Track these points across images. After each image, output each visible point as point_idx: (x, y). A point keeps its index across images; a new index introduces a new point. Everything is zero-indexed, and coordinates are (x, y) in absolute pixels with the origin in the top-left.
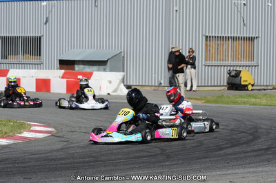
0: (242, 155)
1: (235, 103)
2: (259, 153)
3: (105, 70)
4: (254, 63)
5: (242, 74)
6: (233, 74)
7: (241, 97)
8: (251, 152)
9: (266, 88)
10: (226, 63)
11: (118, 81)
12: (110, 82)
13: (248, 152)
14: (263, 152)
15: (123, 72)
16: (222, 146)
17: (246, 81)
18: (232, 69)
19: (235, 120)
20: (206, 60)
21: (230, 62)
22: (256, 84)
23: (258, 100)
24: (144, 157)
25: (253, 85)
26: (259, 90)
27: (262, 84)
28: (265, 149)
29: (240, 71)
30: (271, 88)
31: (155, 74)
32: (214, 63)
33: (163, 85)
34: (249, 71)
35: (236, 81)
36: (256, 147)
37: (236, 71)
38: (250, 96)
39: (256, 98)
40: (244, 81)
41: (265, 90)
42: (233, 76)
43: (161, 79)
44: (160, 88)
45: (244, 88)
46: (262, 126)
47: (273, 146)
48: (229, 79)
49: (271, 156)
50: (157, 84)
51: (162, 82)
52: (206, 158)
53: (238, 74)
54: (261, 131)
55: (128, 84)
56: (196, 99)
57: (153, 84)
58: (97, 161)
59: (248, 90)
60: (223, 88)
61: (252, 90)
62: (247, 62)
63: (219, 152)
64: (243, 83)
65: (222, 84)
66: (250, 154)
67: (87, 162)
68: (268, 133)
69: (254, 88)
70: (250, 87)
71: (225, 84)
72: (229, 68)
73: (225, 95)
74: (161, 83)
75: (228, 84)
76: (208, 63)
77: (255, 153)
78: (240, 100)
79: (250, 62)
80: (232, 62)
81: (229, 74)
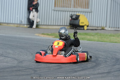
4: (89, 10)
5: (80, 18)
6: (74, 17)
9: (97, 28)
10: (69, 9)
17: (83, 23)
18: (73, 14)
20: (55, 6)
22: (90, 25)
23: (92, 37)
25: (88, 26)
26: (92, 30)
27: (94, 25)
29: (79, 16)
30: (101, 28)
31: (18, 15)
32: (60, 9)
33: (23, 23)
34: (85, 15)
35: (76, 22)
37: (76, 15)
38: (86, 34)
39: (90, 36)
41: (96, 30)
42: (74, 19)
43: (22, 19)
44: (21, 26)
46: (100, 56)
47: (112, 71)
48: (71, 21)
51: (23, 21)
53: (77, 17)
54: (100, 59)
59: (84, 29)
62: (84, 9)
64: (81, 24)
65: (66, 24)
68: (106, 61)
69: (89, 28)
70: (86, 28)
71: (68, 24)
72: (71, 13)
75: (70, 24)
76: (56, 9)
79: (86, 9)
80: (73, 9)
81: (71, 17)
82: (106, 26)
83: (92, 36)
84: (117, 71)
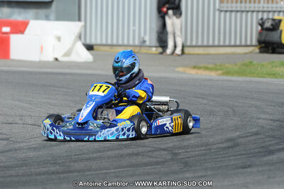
1: (274, 75)
3: (47, 18)
5: (283, 27)
6: (268, 25)
10: (256, 6)
11: (73, 37)
12: (59, 39)
15: (79, 20)
18: (265, 16)
20: (221, 1)
21: (262, 4)
24: (146, 165)
29: (280, 21)
31: (134, 25)
32: (234, 6)
33: (148, 43)
35: (273, 37)
37: (273, 20)
42: (268, 29)
43: (145, 33)
44: (144, 50)
48: (260, 33)
50: (137, 43)
51: (147, 38)
53: (276, 25)
55: (88, 42)
56: (207, 68)
57: (131, 43)
58: (70, 172)
60: (251, 49)
65: (249, 43)
67: (53, 173)
71: (255, 42)
72: (260, 16)
73: (255, 62)
74: (144, 41)
75: (260, 42)
76: (225, 6)
80: (266, 5)
81: (262, 25)
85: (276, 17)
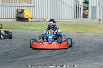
0: (35, 61)
1: (22, 29)
2: (44, 59)
4: (32, 5)
5: (25, 12)
6: (19, 11)
7: (25, 25)
8: (39, 58)
10: (15, 4)
13: (37, 59)
14: (46, 58)
16: (21, 55)
17: (27, 16)
19: (25, 39)
20: (2, 2)
21: (17, 4)
22: (33, 18)
23: (35, 28)
25: (31, 18)
26: (36, 21)
27: (37, 18)
28: (47, 57)
29: (24, 10)
30: (43, 20)
32: (7, 4)
34: (29, 9)
35: (21, 15)
36: (41, 56)
37: (21, 9)
38: (30, 25)
39: (34, 27)
40: (26, 16)
41: (39, 21)
42: (19, 13)
45: (26, 20)
47: (52, 55)
48: (17, 14)
49: (52, 61)
52: (13, 62)
53: (22, 12)
59: (28, 21)
60: (13, 20)
61: (31, 21)
62: (28, 4)
63: (20, 59)
64: (25, 17)
65: (12, 18)
66: (39, 60)
69: (32, 20)
70: (30, 20)
71: (15, 17)
72: (17, 8)
73: (15, 25)
75: (16, 17)
76: (4, 4)
77: (42, 59)
78: (24, 27)
79: (30, 4)
80: (18, 4)
81: (17, 11)
82: (47, 18)
83: (36, 26)
84: (56, 55)
85: (22, 8)
